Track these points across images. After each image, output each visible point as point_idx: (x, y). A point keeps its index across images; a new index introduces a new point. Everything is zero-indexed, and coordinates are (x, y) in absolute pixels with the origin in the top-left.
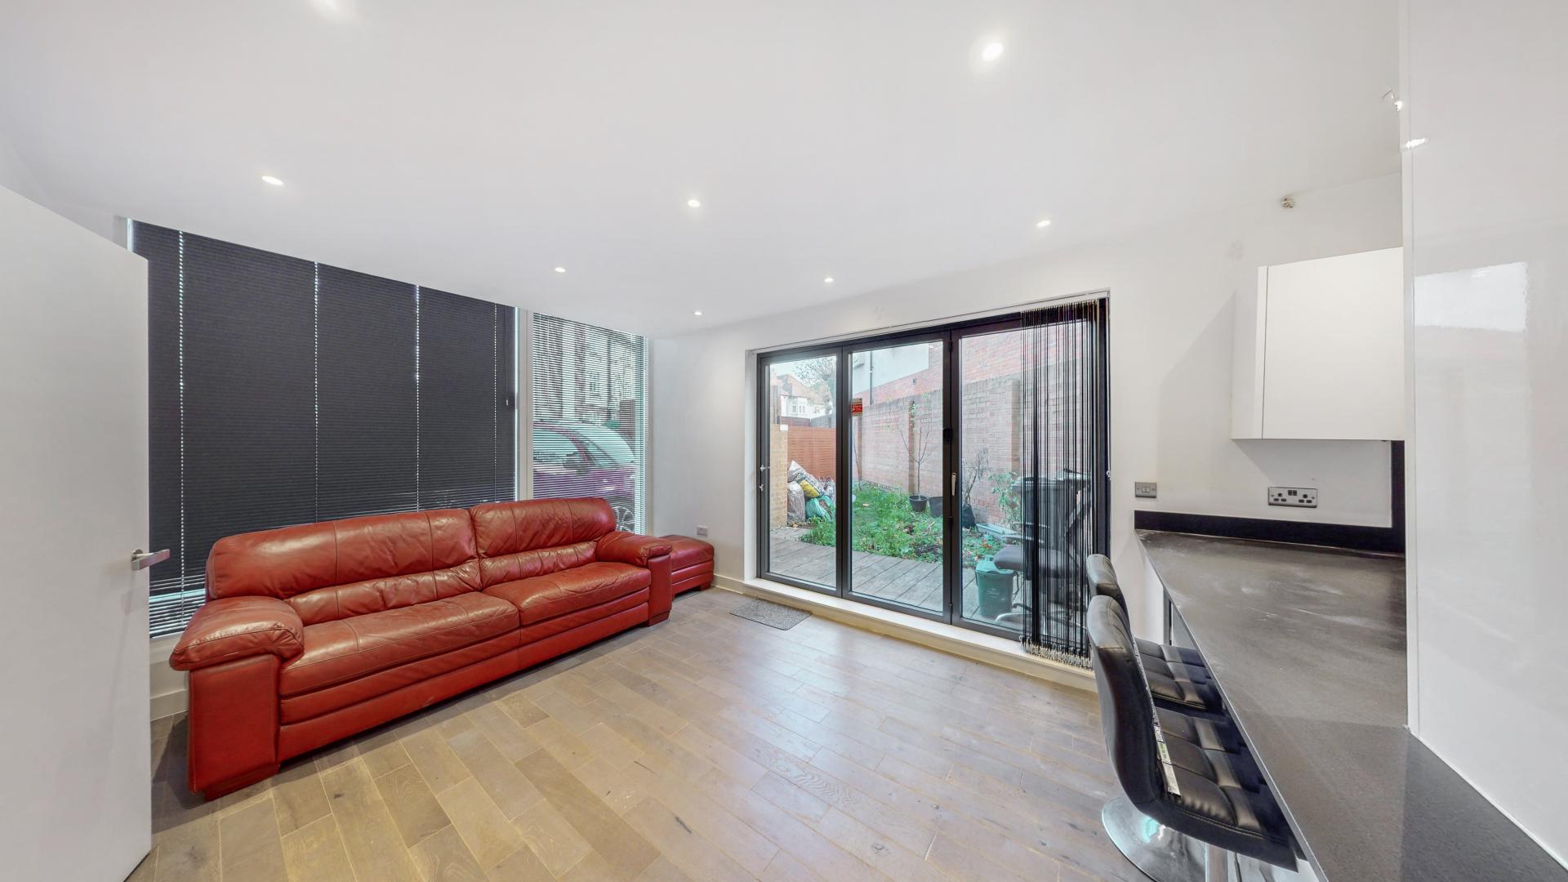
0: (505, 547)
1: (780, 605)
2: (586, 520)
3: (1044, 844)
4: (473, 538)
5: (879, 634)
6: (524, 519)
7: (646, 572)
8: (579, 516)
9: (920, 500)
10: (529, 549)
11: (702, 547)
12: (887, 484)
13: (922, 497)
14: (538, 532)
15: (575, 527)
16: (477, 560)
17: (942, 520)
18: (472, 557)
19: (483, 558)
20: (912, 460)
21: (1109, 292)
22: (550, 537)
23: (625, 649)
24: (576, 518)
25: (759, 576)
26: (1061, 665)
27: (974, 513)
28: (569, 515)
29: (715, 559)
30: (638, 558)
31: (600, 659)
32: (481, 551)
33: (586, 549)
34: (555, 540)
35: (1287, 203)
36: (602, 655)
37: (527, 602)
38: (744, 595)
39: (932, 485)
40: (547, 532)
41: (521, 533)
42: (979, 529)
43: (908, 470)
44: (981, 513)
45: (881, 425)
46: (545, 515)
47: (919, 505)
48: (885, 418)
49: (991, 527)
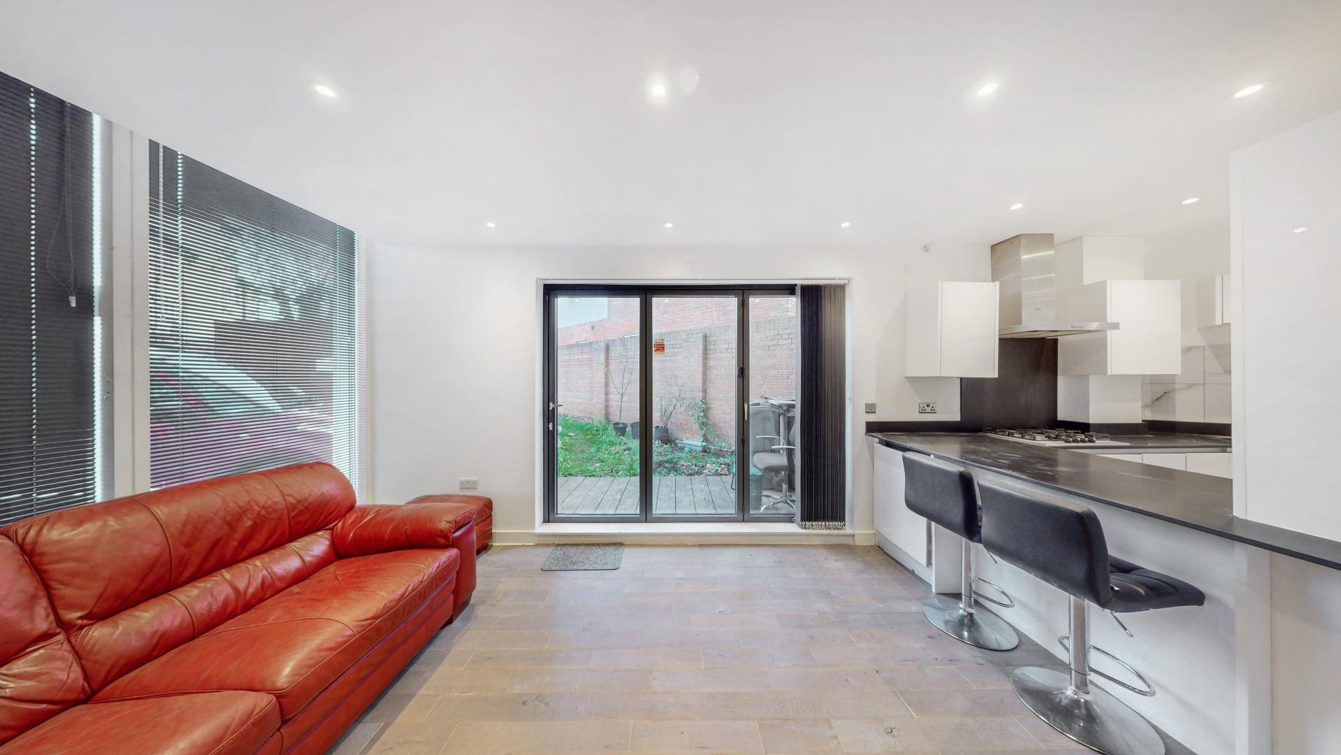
0: (143, 586)
1: (587, 545)
2: (310, 499)
3: (937, 659)
4: (41, 593)
5: (695, 546)
6: (185, 525)
7: (454, 552)
8: (299, 497)
9: (621, 426)
10: (202, 573)
11: (481, 504)
12: (580, 415)
13: (623, 424)
14: (219, 540)
15: (293, 514)
16: (61, 637)
17: (639, 441)
18: (46, 636)
19: (82, 627)
20: (607, 394)
21: (849, 281)
22: (244, 542)
23: (443, 669)
24: (294, 501)
25: (547, 520)
26: (825, 532)
27: (670, 432)
28: (278, 498)
29: (493, 513)
30: (440, 536)
31: (414, 702)
32: (73, 615)
33: (317, 546)
34: (254, 544)
35: (926, 249)
36: (410, 697)
37: (286, 671)
38: (537, 545)
39: (632, 414)
40: (238, 535)
41: (182, 550)
42: (679, 445)
43: (604, 402)
44: (674, 432)
45: (571, 363)
46: (232, 505)
47: (621, 429)
48: (576, 357)
49: (686, 442)
